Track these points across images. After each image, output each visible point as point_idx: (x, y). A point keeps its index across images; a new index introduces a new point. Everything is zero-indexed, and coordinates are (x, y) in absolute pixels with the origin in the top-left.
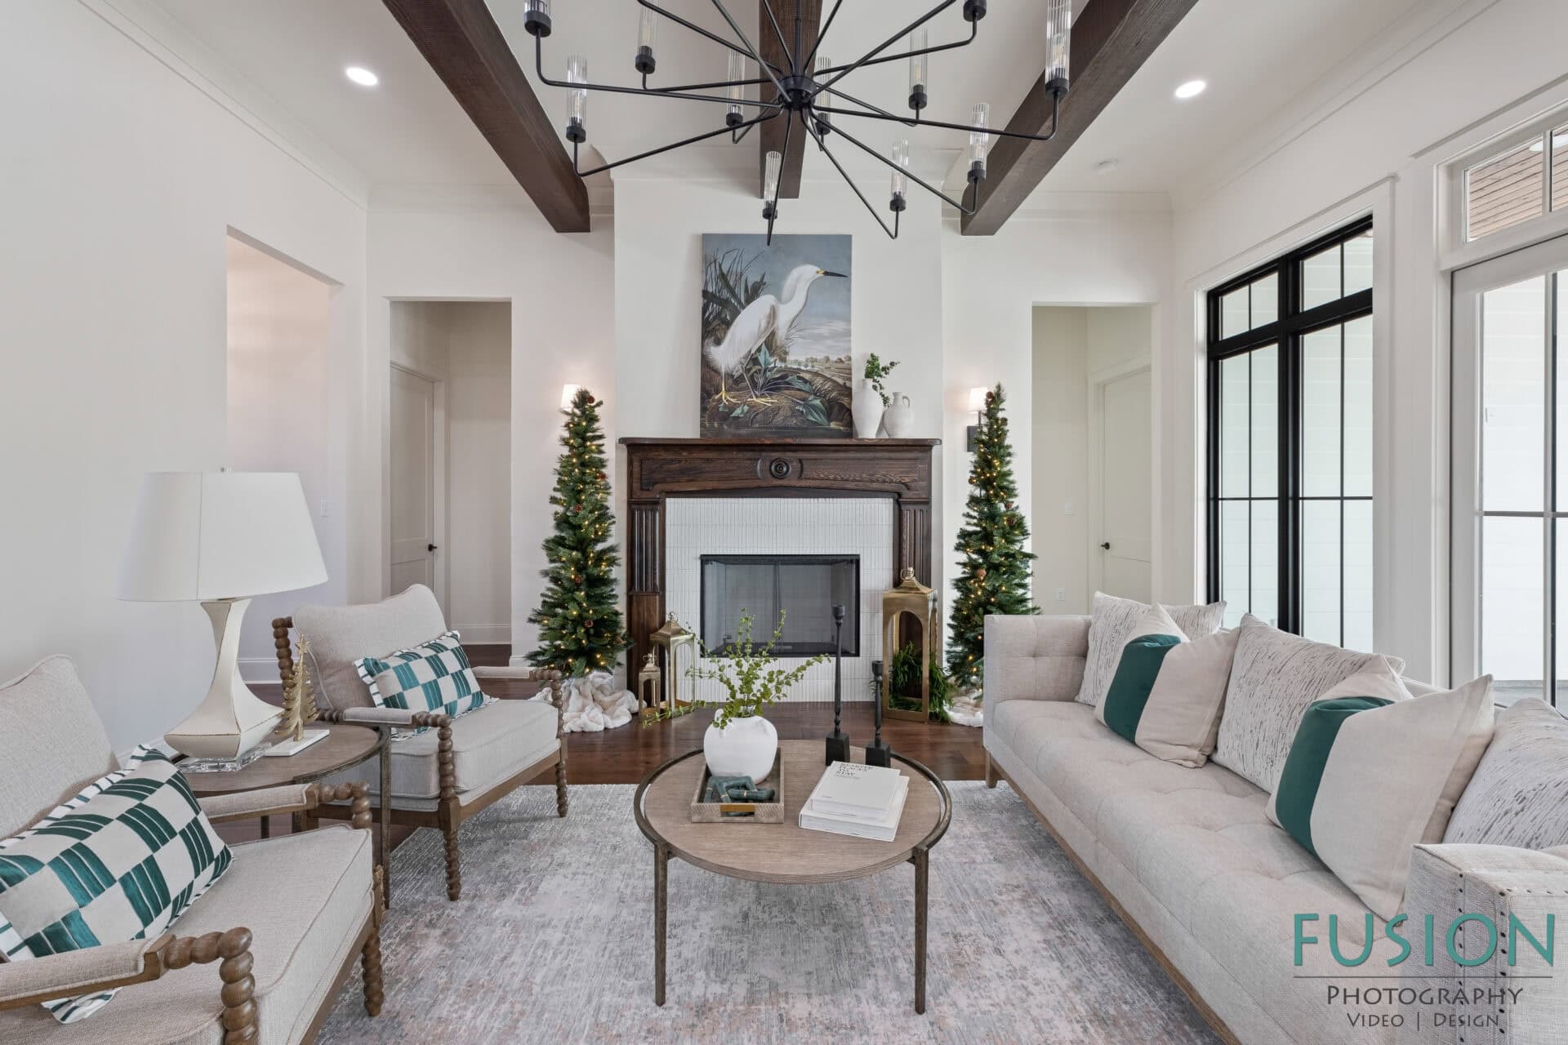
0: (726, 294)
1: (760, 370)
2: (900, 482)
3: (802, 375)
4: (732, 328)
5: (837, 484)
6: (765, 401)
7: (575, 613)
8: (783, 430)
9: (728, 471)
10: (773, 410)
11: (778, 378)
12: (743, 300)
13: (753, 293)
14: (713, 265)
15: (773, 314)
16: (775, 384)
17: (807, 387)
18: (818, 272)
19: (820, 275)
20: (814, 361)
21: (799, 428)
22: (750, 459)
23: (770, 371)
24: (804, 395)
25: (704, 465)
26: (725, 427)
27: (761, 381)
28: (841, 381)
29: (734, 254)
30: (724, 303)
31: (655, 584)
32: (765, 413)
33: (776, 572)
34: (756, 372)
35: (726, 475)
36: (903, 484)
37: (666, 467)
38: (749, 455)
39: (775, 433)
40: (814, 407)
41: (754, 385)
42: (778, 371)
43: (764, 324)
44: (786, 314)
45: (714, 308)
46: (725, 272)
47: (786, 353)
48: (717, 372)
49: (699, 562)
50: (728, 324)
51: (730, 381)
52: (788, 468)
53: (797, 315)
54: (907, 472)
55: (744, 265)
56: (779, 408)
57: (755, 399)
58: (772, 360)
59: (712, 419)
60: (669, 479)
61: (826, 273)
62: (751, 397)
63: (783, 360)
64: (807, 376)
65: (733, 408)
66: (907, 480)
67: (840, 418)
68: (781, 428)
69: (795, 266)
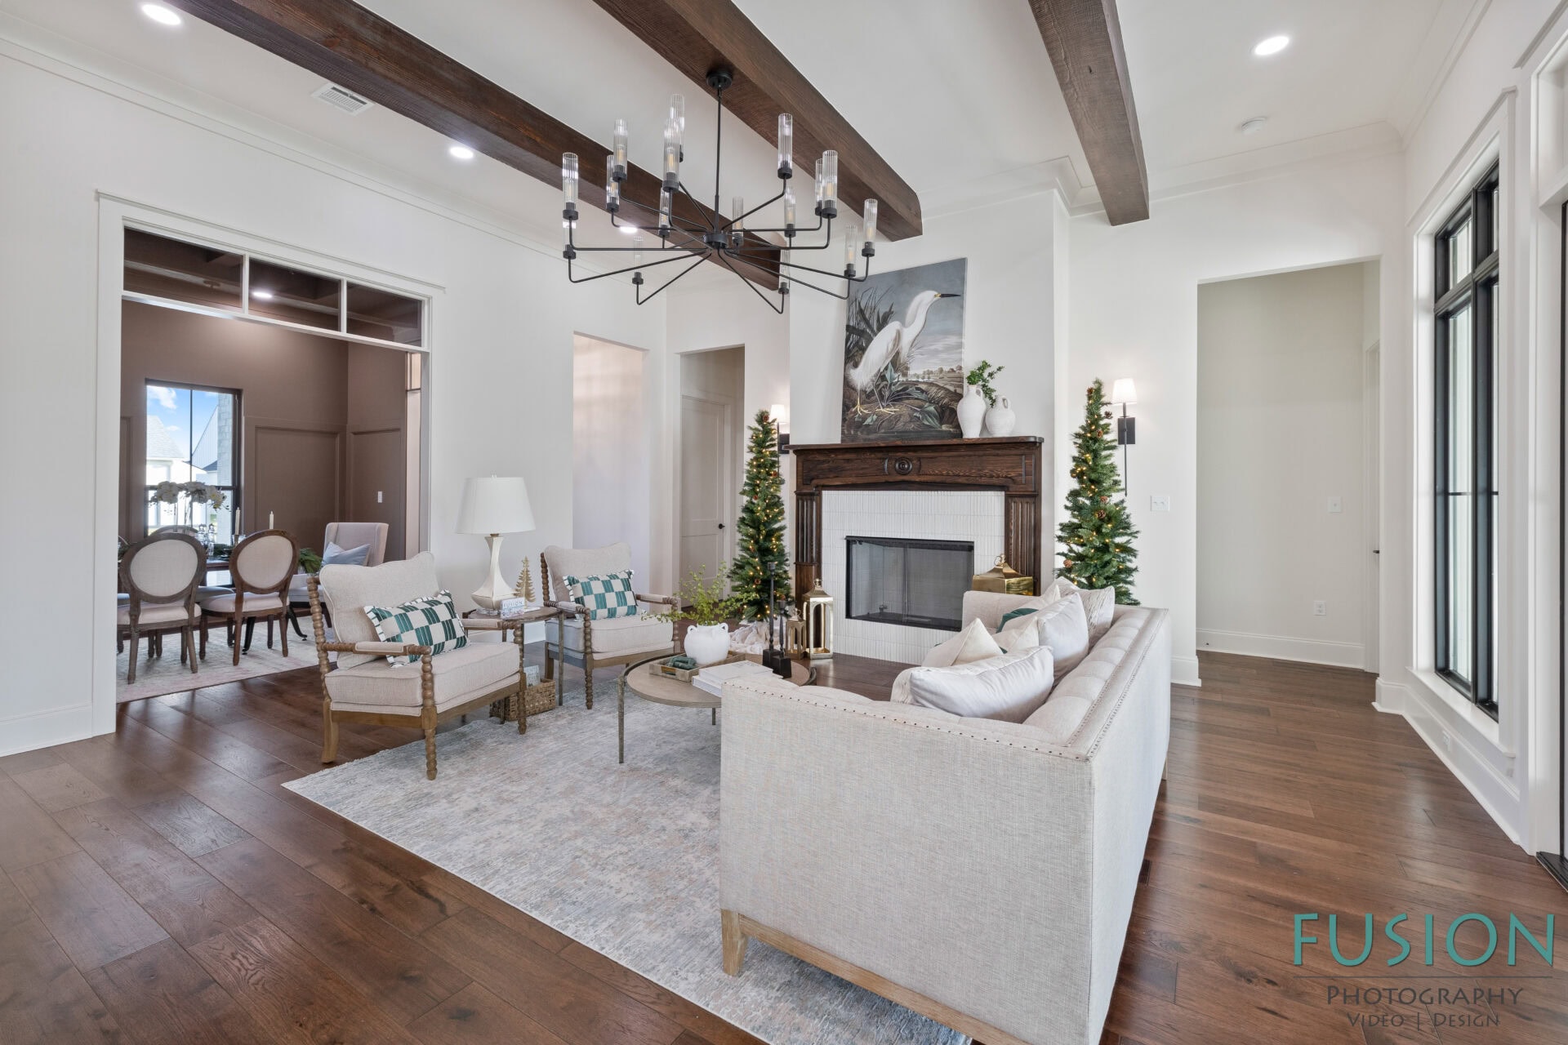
0: (863, 326)
1: (886, 385)
2: (1006, 477)
3: (920, 386)
4: (867, 352)
5: (949, 480)
6: (888, 411)
7: (751, 573)
8: (903, 433)
9: (863, 469)
10: (896, 417)
11: (901, 391)
12: (875, 329)
13: (883, 322)
14: (854, 304)
15: (898, 338)
16: (898, 396)
17: (923, 396)
18: (935, 296)
19: (938, 298)
20: (930, 373)
21: (917, 432)
22: (880, 459)
23: (894, 385)
24: (920, 403)
25: (845, 465)
26: (859, 433)
27: (887, 394)
28: (952, 389)
29: (869, 293)
30: (861, 333)
31: (812, 557)
32: (890, 420)
33: (905, 552)
34: (883, 387)
35: (861, 472)
36: (1010, 478)
37: (819, 467)
38: (880, 455)
39: (897, 437)
40: (929, 413)
41: (882, 397)
42: (901, 385)
43: (891, 346)
44: (909, 335)
45: (854, 338)
46: (863, 307)
47: (907, 369)
48: (854, 389)
49: (845, 542)
50: (863, 350)
51: (864, 396)
52: (909, 466)
53: (918, 335)
54: (1013, 467)
55: (877, 299)
56: (901, 415)
57: (882, 409)
58: (896, 375)
59: (849, 429)
60: (821, 476)
61: (943, 296)
62: (879, 408)
63: (905, 375)
64: (923, 387)
65: (865, 418)
66: (1013, 474)
67: (950, 421)
68: (900, 432)
69: (917, 293)
